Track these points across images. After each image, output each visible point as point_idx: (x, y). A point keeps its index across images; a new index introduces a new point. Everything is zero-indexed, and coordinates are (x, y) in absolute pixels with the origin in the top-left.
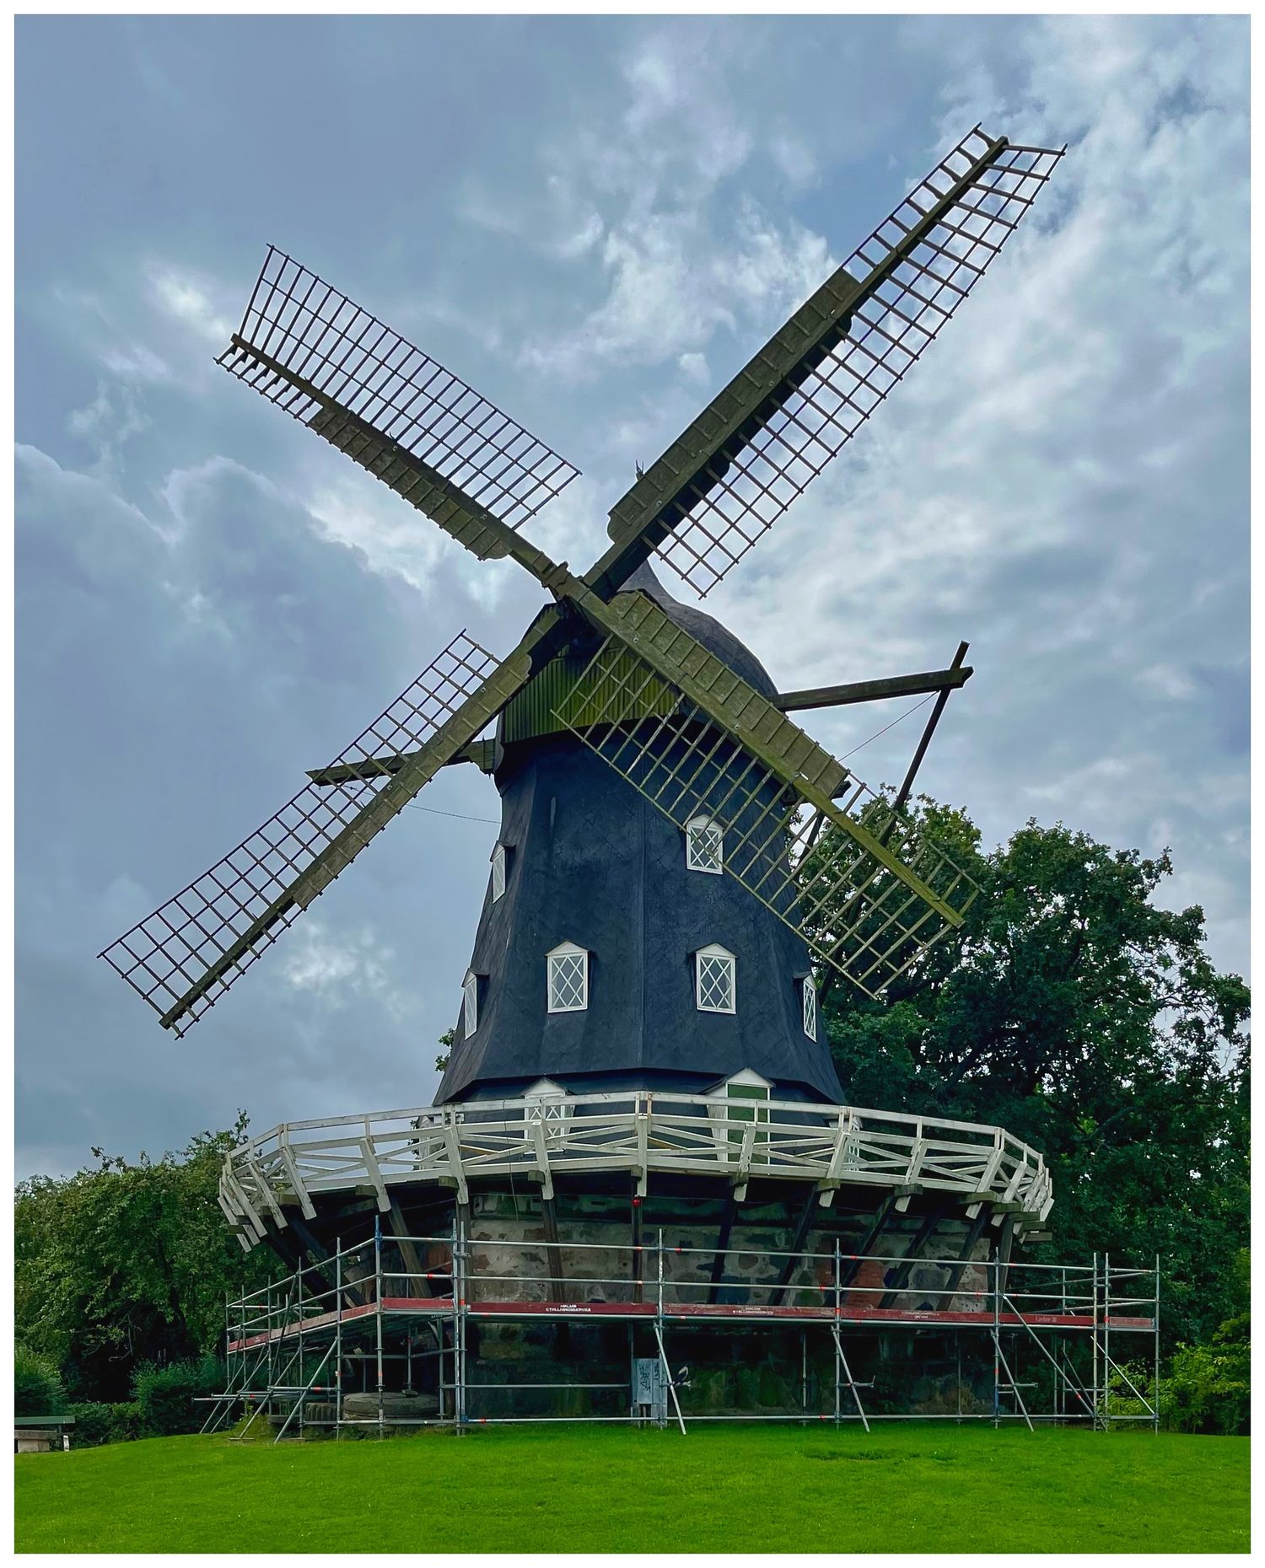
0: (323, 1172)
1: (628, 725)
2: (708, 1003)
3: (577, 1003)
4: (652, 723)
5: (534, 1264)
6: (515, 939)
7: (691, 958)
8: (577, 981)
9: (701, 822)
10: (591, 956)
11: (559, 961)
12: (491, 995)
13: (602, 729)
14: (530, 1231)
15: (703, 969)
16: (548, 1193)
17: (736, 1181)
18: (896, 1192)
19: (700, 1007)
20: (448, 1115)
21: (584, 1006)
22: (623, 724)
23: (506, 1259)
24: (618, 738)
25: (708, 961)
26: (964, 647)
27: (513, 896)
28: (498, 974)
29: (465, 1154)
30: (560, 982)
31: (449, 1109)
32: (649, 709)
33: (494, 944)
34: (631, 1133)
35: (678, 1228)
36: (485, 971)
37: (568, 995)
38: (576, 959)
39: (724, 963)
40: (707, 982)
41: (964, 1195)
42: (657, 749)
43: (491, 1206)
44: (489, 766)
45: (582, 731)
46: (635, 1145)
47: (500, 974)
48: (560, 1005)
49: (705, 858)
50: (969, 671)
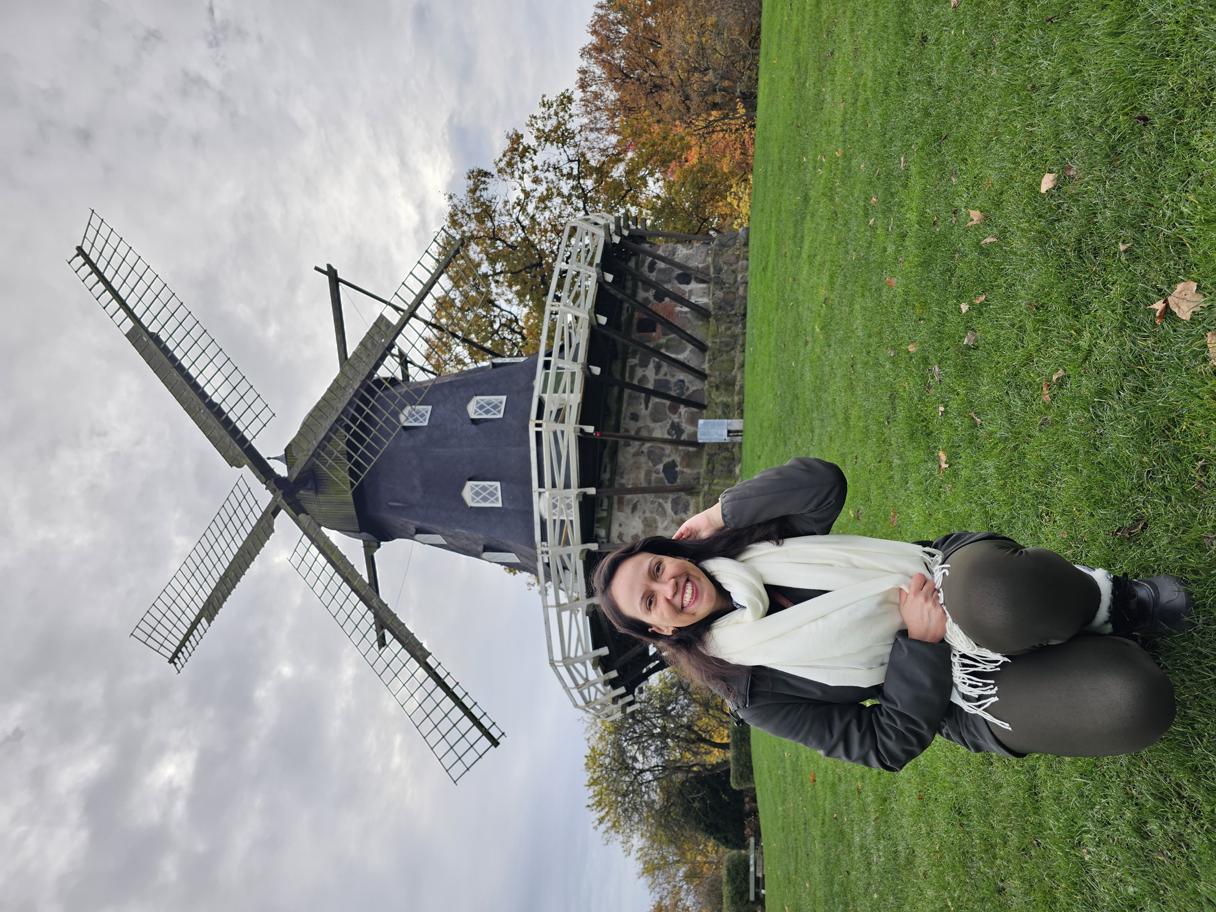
0: (579, 639)
1: (350, 458)
2: (499, 412)
3: (496, 489)
4: (349, 443)
5: (639, 507)
6: (463, 527)
7: (474, 421)
8: (484, 489)
9: (402, 418)
10: (470, 479)
11: (473, 499)
12: (494, 543)
13: (352, 473)
14: (619, 508)
15: (480, 414)
16: (592, 491)
17: (588, 373)
18: (601, 281)
19: (501, 416)
20: (542, 553)
21: (498, 484)
22: (350, 461)
23: (634, 523)
24: (357, 464)
25: (476, 412)
26: (317, 269)
27: (440, 529)
28: (481, 537)
29: (567, 543)
30: (485, 499)
31: (539, 552)
32: (343, 445)
33: (468, 542)
34: (555, 433)
35: (622, 421)
36: (481, 548)
37: (492, 494)
38: (472, 489)
39: (478, 402)
40: (487, 412)
41: (606, 244)
42: (361, 441)
43: (602, 533)
44: (376, 544)
45: (352, 485)
46: (563, 432)
47: (481, 536)
48: (497, 499)
49: (422, 416)
50: (329, 266)
